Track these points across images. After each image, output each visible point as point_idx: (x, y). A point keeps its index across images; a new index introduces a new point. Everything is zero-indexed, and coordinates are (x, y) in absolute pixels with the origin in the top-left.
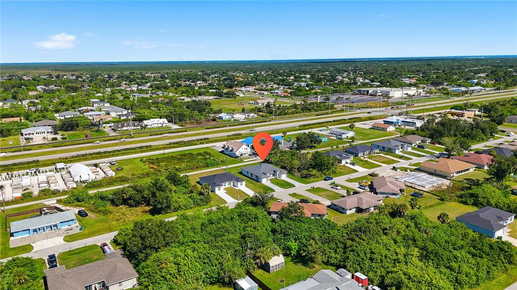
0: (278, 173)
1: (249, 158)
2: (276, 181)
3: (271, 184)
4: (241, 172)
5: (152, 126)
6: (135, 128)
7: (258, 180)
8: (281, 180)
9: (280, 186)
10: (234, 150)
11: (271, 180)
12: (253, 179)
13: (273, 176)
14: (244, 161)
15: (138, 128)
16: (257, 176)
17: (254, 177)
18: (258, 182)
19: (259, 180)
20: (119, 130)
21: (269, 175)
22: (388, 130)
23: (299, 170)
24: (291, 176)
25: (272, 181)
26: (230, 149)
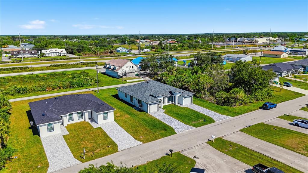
0: (177, 95)
1: (134, 78)
2: (175, 110)
3: (166, 116)
4: (117, 95)
5: (50, 55)
6: (32, 56)
7: (141, 108)
8: (183, 108)
9: (183, 121)
10: (117, 68)
11: (165, 107)
12: (133, 106)
13: (169, 101)
14: (128, 81)
15: (35, 56)
16: (139, 101)
17: (136, 103)
18: (141, 111)
19: (144, 108)
20: (15, 57)
21: (162, 98)
22: (282, 57)
23: (212, 91)
24: (199, 102)
25: (169, 111)
26: (112, 67)
